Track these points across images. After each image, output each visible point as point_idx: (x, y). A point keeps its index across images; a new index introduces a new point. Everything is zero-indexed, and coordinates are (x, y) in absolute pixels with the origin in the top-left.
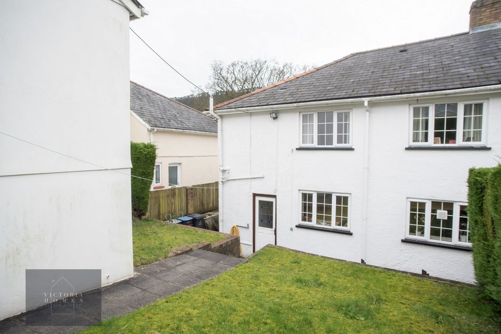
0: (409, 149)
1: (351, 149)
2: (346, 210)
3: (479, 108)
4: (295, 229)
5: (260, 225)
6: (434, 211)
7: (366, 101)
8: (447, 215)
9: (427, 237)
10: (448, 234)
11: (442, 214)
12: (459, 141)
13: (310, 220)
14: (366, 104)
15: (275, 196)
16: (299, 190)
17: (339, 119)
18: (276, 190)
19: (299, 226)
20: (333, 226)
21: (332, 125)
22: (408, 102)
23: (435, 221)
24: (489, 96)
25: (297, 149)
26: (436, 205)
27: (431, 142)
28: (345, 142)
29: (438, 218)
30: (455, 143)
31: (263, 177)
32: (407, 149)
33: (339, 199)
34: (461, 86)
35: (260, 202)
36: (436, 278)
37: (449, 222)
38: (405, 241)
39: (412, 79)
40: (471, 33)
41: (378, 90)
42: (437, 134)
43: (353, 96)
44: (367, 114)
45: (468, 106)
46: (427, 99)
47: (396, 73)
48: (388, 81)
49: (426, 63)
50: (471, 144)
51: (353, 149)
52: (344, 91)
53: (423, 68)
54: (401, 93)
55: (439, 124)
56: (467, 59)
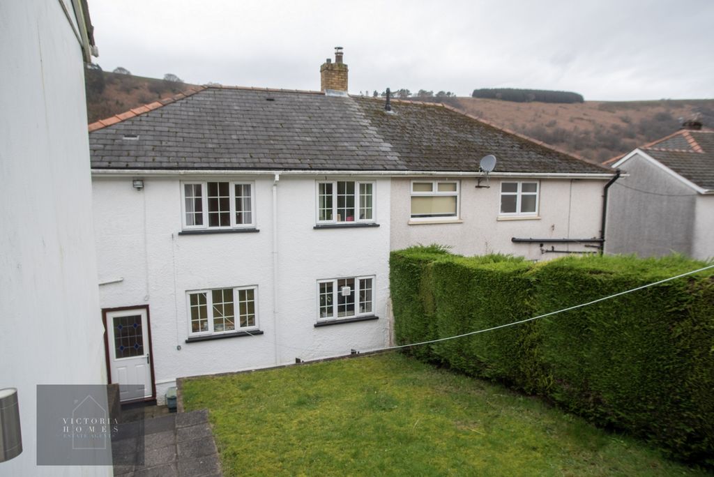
0: (317, 228)
1: (255, 231)
2: (252, 305)
3: (369, 187)
4: (184, 346)
5: (119, 355)
6: (339, 289)
7: (277, 174)
8: (350, 291)
9: (335, 316)
10: (351, 308)
11: (346, 291)
12: (357, 220)
13: (204, 329)
14: (277, 178)
15: (146, 307)
16: (186, 291)
17: (238, 192)
18: (147, 297)
19: (190, 341)
20: (238, 328)
21: (228, 199)
22: (315, 178)
23: (341, 299)
24: (375, 179)
25: (180, 234)
26: (341, 283)
27: (335, 220)
28: (250, 222)
29: (343, 295)
30: (353, 220)
31: (121, 281)
32: (315, 228)
33: (242, 293)
35: (116, 320)
36: (367, 353)
37: (351, 298)
38: (318, 325)
39: (308, 148)
40: (326, 94)
41: (283, 161)
42: (339, 212)
43: (258, 165)
44: (275, 188)
45: (362, 186)
46: (333, 177)
47: (283, 134)
48: (284, 147)
49: (307, 126)
50: (365, 221)
51: (258, 231)
52: (239, 155)
53: (308, 132)
54: (311, 169)
55: (341, 202)
56: (342, 131)
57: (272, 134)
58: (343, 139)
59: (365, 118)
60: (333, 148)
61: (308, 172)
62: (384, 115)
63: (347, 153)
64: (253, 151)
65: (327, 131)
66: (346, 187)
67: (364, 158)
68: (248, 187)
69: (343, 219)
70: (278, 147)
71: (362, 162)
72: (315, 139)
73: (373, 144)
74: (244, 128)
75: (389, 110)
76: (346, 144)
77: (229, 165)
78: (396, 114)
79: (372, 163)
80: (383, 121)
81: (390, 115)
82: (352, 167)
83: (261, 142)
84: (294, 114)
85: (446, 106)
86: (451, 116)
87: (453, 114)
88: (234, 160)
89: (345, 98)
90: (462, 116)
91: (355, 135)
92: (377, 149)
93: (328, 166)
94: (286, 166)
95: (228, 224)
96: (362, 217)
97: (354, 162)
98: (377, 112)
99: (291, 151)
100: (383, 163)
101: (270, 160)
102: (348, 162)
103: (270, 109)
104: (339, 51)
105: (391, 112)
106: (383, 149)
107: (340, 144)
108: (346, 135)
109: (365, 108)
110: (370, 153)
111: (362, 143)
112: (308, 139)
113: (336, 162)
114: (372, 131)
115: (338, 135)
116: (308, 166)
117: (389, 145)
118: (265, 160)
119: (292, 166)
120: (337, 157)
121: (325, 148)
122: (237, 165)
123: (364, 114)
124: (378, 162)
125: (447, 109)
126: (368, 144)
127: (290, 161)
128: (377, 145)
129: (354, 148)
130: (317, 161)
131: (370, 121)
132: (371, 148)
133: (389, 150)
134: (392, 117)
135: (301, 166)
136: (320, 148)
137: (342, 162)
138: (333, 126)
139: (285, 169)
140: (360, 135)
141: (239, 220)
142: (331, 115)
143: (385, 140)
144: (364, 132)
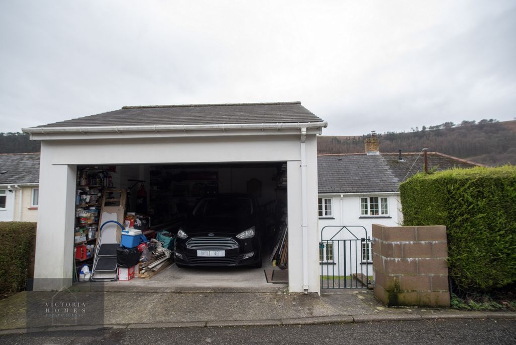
0: (360, 218)
2: (332, 251)
3: (386, 200)
7: (342, 195)
9: (370, 260)
12: (380, 215)
14: (342, 196)
17: (326, 203)
20: (325, 260)
21: (322, 205)
22: (359, 196)
24: (389, 196)
27: (369, 214)
28: (331, 215)
30: (378, 215)
34: (379, 190)
38: (362, 263)
39: (356, 182)
40: (368, 154)
41: (345, 189)
42: (371, 211)
43: (334, 191)
44: (341, 201)
45: (382, 199)
46: (367, 195)
47: (345, 176)
48: (345, 183)
49: (356, 172)
50: (384, 215)
51: (334, 219)
52: (327, 187)
53: (357, 175)
54: (357, 192)
55: (372, 207)
56: (374, 173)
57: (340, 177)
58: (374, 177)
59: (387, 165)
60: (368, 182)
61: (355, 193)
62: (398, 163)
63: (375, 184)
64: (332, 185)
65: (366, 173)
66: (374, 200)
67: (382, 186)
68: (330, 200)
69: (373, 215)
70: (343, 183)
71: (381, 188)
72: (360, 178)
73: (388, 179)
74: (329, 175)
75: (401, 159)
76: (375, 180)
77: (322, 192)
78: (405, 161)
79: (386, 188)
80: (397, 166)
81: (401, 162)
82: (376, 191)
83: (336, 181)
84: (351, 166)
85: (438, 153)
86: (440, 159)
87: (442, 157)
88: (324, 189)
89: (377, 155)
90: (448, 158)
91: (380, 175)
92: (390, 181)
93: (365, 191)
94: (346, 191)
95: (322, 216)
96: (383, 213)
97: (377, 188)
98: (394, 161)
99: (349, 185)
100: (392, 188)
101: (339, 189)
102: (375, 188)
103: (340, 164)
104: (374, 132)
105: (402, 160)
106: (393, 181)
107: (372, 180)
108: (375, 175)
109: (388, 159)
110: (386, 183)
111: (383, 179)
112: (357, 178)
113: (369, 188)
114: (390, 172)
115: (371, 175)
116: (355, 191)
117: (398, 179)
118: (337, 189)
119: (349, 191)
120: (370, 186)
121: (364, 182)
122: (325, 192)
123: (386, 163)
124: (390, 188)
125: (438, 155)
126: (386, 179)
127: (348, 189)
128: (390, 179)
129: (379, 181)
130: (360, 189)
131: (389, 167)
132: (388, 181)
133: (397, 181)
134: (402, 163)
135: (352, 191)
136: (362, 182)
137: (371, 188)
138: (370, 171)
139: (345, 193)
140: (383, 175)
141: (326, 214)
142: (368, 165)
143: (396, 176)
144: (385, 173)
